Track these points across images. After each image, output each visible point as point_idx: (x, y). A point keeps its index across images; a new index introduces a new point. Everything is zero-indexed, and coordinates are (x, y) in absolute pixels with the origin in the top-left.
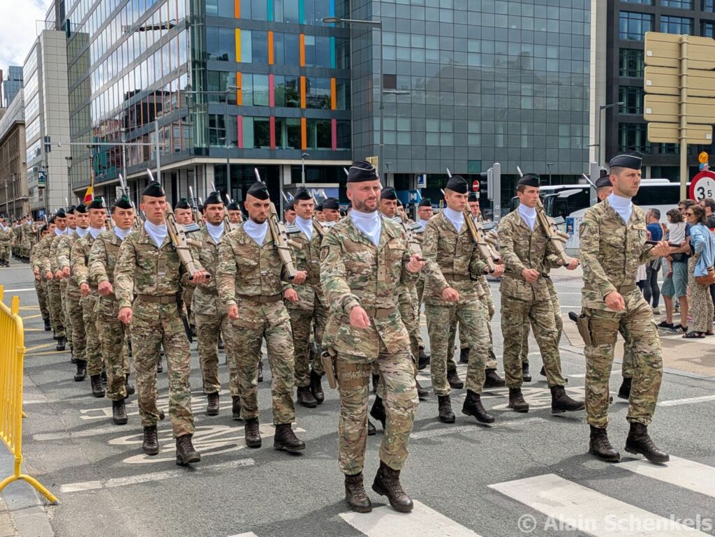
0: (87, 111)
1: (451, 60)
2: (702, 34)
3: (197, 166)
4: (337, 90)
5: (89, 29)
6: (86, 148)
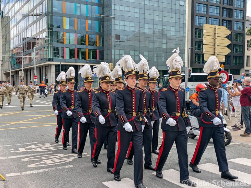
0: (9, 44)
1: (139, 30)
2: (223, 25)
3: (49, 65)
4: (99, 39)
6: (8, 57)
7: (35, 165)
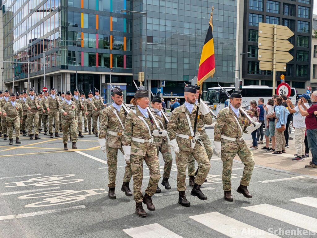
0: (12, 47)
1: (177, 31)
2: (283, 25)
3: (62, 74)
4: (126, 42)
5: (14, 10)
6: (11, 64)
7: (36, 205)
